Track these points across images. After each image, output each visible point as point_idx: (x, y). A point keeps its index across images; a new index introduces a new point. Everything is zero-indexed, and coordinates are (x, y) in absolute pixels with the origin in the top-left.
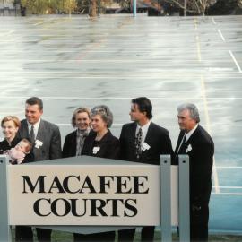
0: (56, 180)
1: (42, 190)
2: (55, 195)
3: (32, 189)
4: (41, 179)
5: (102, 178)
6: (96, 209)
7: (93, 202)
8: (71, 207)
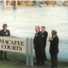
0: (6, 41)
1: (3, 43)
2: (6, 44)
3: (1, 42)
4: (3, 40)
5: (15, 41)
6: (14, 48)
7: (13, 46)
8: (9, 47)
